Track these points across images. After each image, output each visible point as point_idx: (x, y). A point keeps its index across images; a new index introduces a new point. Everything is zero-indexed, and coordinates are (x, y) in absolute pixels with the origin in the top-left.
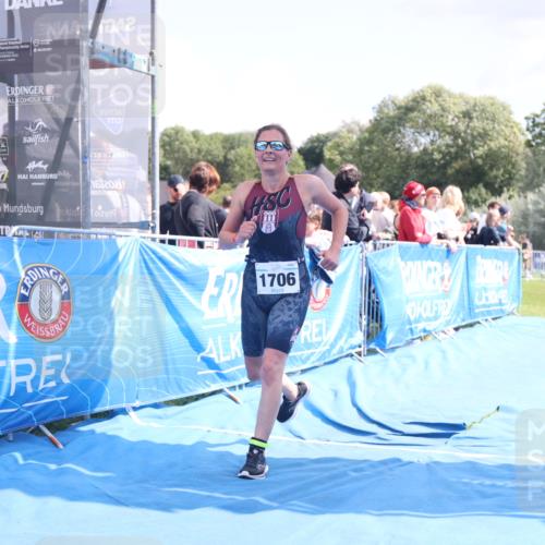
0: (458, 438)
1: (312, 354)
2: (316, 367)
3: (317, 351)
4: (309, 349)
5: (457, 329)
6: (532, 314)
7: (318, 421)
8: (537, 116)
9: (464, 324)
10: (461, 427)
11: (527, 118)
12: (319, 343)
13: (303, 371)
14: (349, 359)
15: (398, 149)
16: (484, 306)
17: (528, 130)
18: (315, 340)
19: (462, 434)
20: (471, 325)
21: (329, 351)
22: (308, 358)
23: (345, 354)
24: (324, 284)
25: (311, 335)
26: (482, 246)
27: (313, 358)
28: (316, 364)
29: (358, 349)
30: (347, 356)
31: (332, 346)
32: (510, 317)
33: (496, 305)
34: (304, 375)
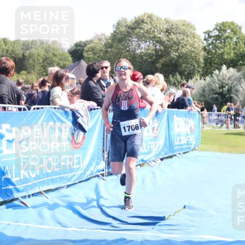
0: (161, 225)
1: (74, 175)
2: (76, 183)
3: (77, 173)
4: (72, 173)
5: (162, 159)
6: (207, 150)
7: (76, 217)
8: (211, 32)
9: (166, 156)
10: (162, 219)
11: (204, 33)
12: (78, 169)
13: (68, 186)
14: (97, 178)
15: (128, 51)
16: (178, 145)
17: (205, 39)
18: (75, 167)
19: (162, 222)
20: (171, 157)
21: (84, 173)
22: (71, 178)
23: (93, 175)
24: (82, 133)
25: (73, 164)
26: (177, 110)
27: (74, 178)
28: (76, 182)
29: (102, 172)
30: (95, 177)
31: (86, 171)
32: (194, 152)
33: (186, 144)
34: (69, 189)
